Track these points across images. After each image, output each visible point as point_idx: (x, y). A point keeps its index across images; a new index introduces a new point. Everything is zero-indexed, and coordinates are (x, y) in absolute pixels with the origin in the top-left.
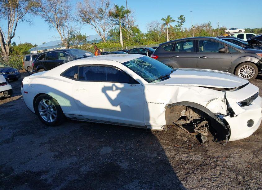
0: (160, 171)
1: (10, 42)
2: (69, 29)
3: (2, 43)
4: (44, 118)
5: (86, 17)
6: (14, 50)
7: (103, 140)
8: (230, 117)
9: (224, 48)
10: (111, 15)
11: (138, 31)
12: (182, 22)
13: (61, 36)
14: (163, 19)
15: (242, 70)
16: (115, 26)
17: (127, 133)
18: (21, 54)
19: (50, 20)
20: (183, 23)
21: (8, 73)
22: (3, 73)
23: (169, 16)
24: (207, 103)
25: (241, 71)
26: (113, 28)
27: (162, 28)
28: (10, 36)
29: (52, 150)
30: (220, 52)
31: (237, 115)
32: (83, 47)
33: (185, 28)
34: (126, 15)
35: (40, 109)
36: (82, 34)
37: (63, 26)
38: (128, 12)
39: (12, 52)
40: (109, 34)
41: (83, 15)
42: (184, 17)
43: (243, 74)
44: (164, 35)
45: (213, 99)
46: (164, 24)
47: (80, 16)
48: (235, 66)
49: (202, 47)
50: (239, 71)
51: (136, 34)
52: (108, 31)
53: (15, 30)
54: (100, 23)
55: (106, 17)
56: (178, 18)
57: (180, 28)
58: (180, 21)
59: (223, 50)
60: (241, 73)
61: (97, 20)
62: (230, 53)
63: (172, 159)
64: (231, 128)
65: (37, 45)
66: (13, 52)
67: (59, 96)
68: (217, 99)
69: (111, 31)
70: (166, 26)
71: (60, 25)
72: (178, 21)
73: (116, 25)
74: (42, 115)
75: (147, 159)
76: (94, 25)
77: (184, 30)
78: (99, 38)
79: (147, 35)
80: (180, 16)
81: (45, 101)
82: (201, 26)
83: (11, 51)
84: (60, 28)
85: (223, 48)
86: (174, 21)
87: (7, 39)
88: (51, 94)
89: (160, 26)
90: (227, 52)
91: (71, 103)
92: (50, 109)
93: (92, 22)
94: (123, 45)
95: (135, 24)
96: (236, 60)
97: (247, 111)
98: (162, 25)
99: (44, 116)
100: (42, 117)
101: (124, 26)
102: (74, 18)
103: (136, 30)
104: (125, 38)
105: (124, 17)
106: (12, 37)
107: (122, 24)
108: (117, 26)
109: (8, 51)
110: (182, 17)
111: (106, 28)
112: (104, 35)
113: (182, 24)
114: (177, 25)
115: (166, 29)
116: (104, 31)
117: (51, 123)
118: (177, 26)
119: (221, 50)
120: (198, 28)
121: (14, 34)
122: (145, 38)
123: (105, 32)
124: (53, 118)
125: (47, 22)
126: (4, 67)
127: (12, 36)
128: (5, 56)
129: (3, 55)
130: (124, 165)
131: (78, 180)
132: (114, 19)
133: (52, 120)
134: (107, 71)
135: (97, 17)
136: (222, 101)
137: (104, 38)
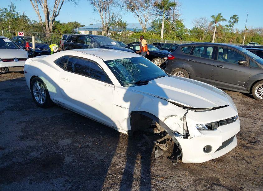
0: (94, 174)
1: (54, 20)
2: (111, 15)
3: (47, 20)
4: (37, 98)
5: (131, 5)
6: (56, 28)
7: (72, 131)
8: (183, 138)
9: (245, 60)
10: (156, 5)
11: (182, 25)
12: (234, 22)
13: (103, 21)
14: (213, 16)
15: (260, 88)
16: (159, 18)
17: (97, 130)
18: (62, 32)
19: (95, 4)
20: (235, 24)
21: (42, 49)
22: (38, 48)
23: (219, 14)
24: (165, 118)
25: (258, 89)
26: (157, 19)
27: (210, 26)
28: (55, 14)
29: (23, 130)
30: (240, 64)
31: (191, 138)
32: (122, 34)
33: (237, 30)
34: (172, 8)
35: (34, 90)
36: (122, 21)
37: (106, 10)
38: (174, 5)
39: (54, 30)
40: (151, 24)
41: (128, 2)
42: (237, 17)
43: (260, 93)
44: (210, 33)
45: (172, 116)
46: (213, 22)
47: (126, 3)
48: (253, 82)
49: (226, 55)
50: (257, 88)
51: (180, 28)
52: (150, 21)
53: (60, 9)
54: (143, 12)
55: (151, 7)
56: (231, 18)
57: (230, 29)
58: (232, 21)
59: (243, 62)
60: (258, 91)
61: (141, 9)
62: (251, 67)
63: (113, 166)
64: (182, 149)
65: (84, 26)
66: (56, 30)
67: (48, 82)
68: (175, 116)
69: (153, 22)
70: (214, 25)
71: (104, 9)
72: (229, 21)
73: (160, 16)
74: (36, 96)
75: (92, 159)
76: (138, 14)
77: (235, 31)
78: (140, 27)
79: (191, 31)
80: (234, 16)
81: (39, 84)
82: (256, 30)
83: (54, 28)
84: (103, 13)
85: (243, 60)
86: (224, 20)
87: (51, 17)
88: (42, 78)
89: (208, 24)
90: (248, 65)
91: (57, 90)
92: (42, 91)
93: (136, 11)
94: (163, 37)
95: (180, 18)
96: (255, 76)
97: (203, 136)
98: (210, 22)
99: (37, 97)
100: (35, 97)
101: (168, 19)
102: (119, 4)
103: (179, 24)
104: (166, 31)
105: (170, 9)
106: (56, 16)
107: (167, 16)
108: (161, 18)
109: (51, 27)
110: (235, 17)
111: (149, 18)
112: (146, 25)
113: (233, 25)
114: (228, 24)
115: (214, 28)
116: (146, 20)
117: (41, 104)
118: (227, 26)
119: (240, 62)
120: (251, 31)
121: (59, 13)
122: (189, 33)
123: (147, 22)
124: (43, 100)
125: (92, 5)
126: (41, 43)
127: (57, 14)
128: (48, 32)
129: (46, 31)
130: (68, 160)
131: (21, 163)
132: (159, 10)
133: (42, 102)
134: (90, 66)
135: (142, 6)
136: (181, 119)
137: (145, 28)
